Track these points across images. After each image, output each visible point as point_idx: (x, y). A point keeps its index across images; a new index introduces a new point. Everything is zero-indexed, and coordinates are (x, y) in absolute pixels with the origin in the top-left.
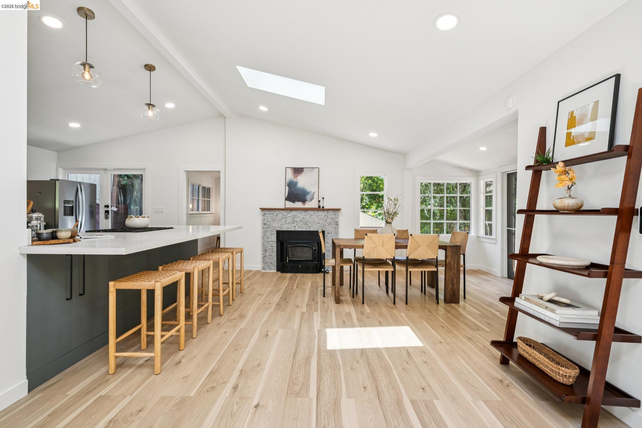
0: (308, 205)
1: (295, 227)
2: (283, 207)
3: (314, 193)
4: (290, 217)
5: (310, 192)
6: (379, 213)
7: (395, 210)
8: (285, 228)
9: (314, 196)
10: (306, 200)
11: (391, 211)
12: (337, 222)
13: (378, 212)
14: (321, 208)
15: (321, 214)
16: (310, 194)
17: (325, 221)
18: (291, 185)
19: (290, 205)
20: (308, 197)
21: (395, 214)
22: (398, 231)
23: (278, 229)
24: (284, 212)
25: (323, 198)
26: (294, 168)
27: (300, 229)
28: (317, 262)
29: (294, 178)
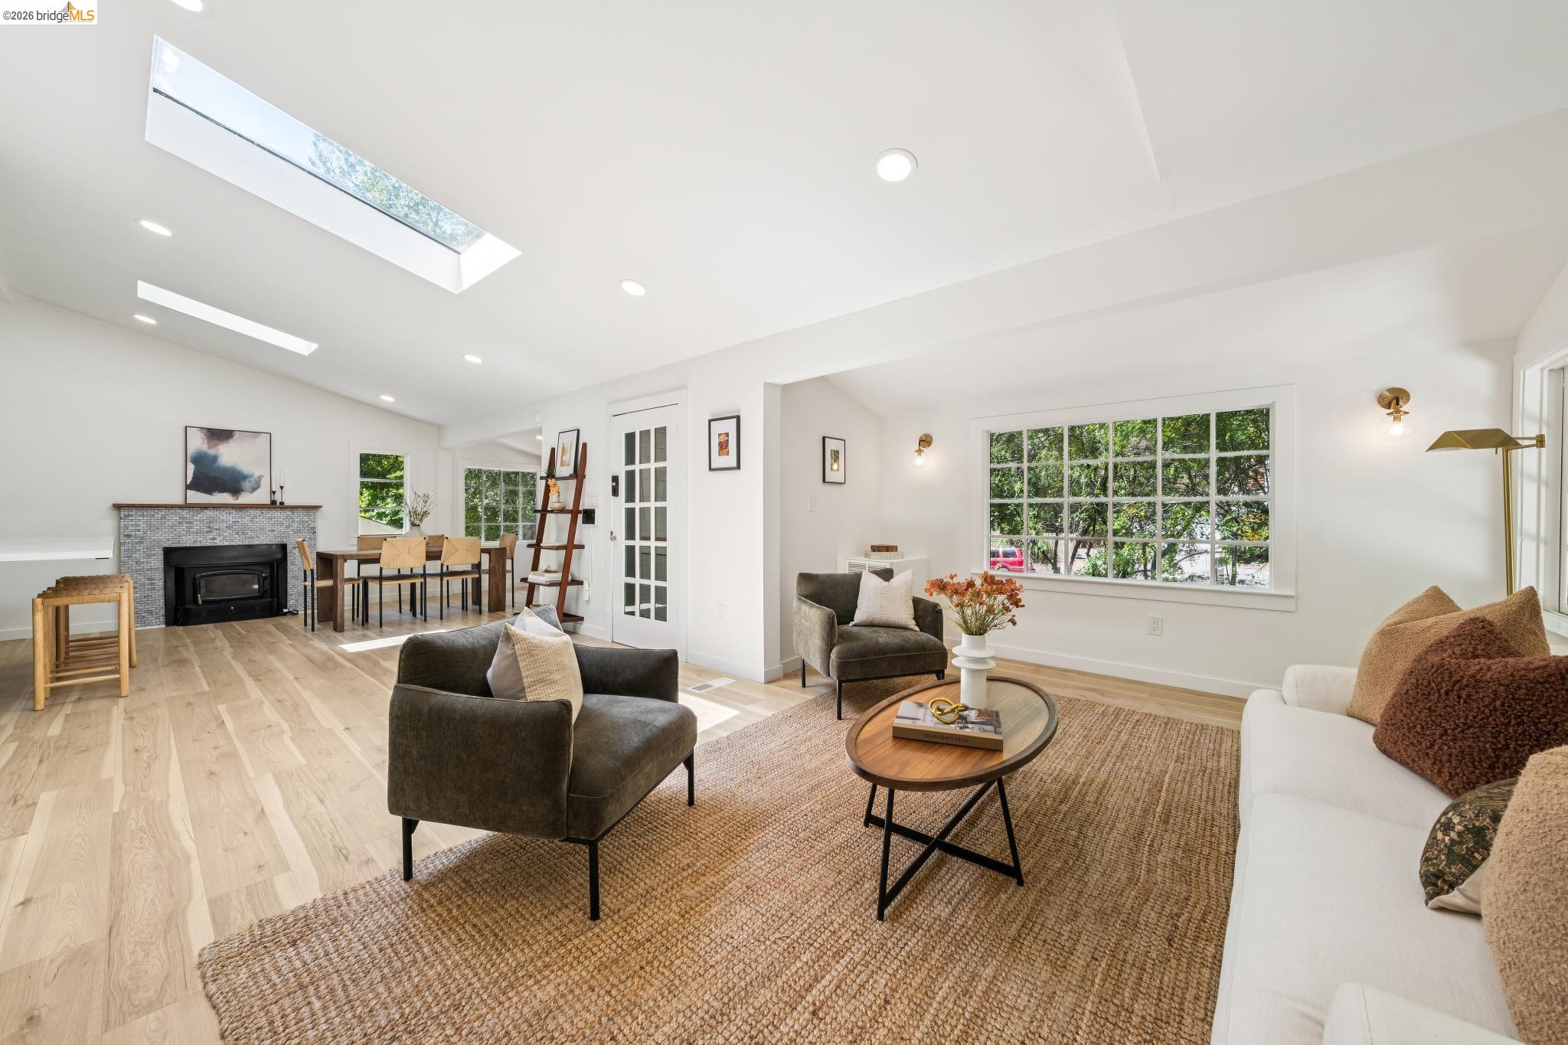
0: (245, 498)
1: (213, 539)
2: (180, 501)
3: (260, 477)
4: (201, 521)
5: (251, 476)
6: (378, 514)
7: (425, 509)
8: (188, 541)
9: (259, 483)
10: (242, 490)
11: (419, 510)
12: (314, 528)
13: (376, 511)
14: (278, 504)
15: (278, 514)
16: (252, 479)
17: (287, 527)
18: (200, 460)
19: (196, 497)
20: (246, 485)
21: (425, 514)
22: (430, 537)
23: (168, 544)
24: (185, 513)
25: (282, 488)
26: (209, 430)
27: (226, 543)
28: (269, 600)
29: (209, 448)
